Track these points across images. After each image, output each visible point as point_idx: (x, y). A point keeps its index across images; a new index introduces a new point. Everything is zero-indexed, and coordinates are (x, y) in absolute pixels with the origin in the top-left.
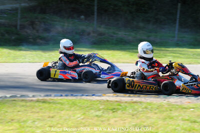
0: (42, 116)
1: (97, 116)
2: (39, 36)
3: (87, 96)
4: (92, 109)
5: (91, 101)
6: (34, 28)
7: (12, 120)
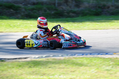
0: (66, 71)
1: (107, 70)
2: (72, 11)
3: (102, 54)
4: (104, 65)
5: (104, 58)
6: (67, 5)
7: (44, 74)
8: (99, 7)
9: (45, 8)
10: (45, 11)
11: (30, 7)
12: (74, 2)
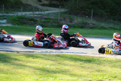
8: (83, 23)
9: (51, 22)
10: (52, 23)
11: (43, 20)
12: (69, 20)
